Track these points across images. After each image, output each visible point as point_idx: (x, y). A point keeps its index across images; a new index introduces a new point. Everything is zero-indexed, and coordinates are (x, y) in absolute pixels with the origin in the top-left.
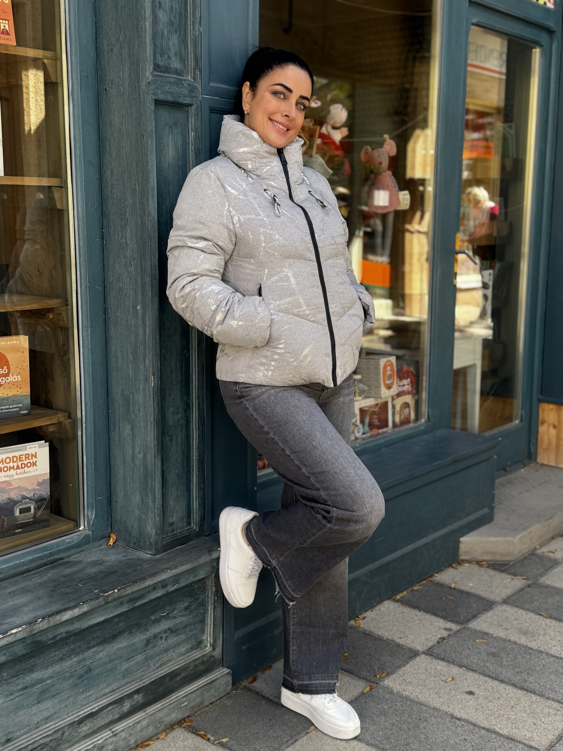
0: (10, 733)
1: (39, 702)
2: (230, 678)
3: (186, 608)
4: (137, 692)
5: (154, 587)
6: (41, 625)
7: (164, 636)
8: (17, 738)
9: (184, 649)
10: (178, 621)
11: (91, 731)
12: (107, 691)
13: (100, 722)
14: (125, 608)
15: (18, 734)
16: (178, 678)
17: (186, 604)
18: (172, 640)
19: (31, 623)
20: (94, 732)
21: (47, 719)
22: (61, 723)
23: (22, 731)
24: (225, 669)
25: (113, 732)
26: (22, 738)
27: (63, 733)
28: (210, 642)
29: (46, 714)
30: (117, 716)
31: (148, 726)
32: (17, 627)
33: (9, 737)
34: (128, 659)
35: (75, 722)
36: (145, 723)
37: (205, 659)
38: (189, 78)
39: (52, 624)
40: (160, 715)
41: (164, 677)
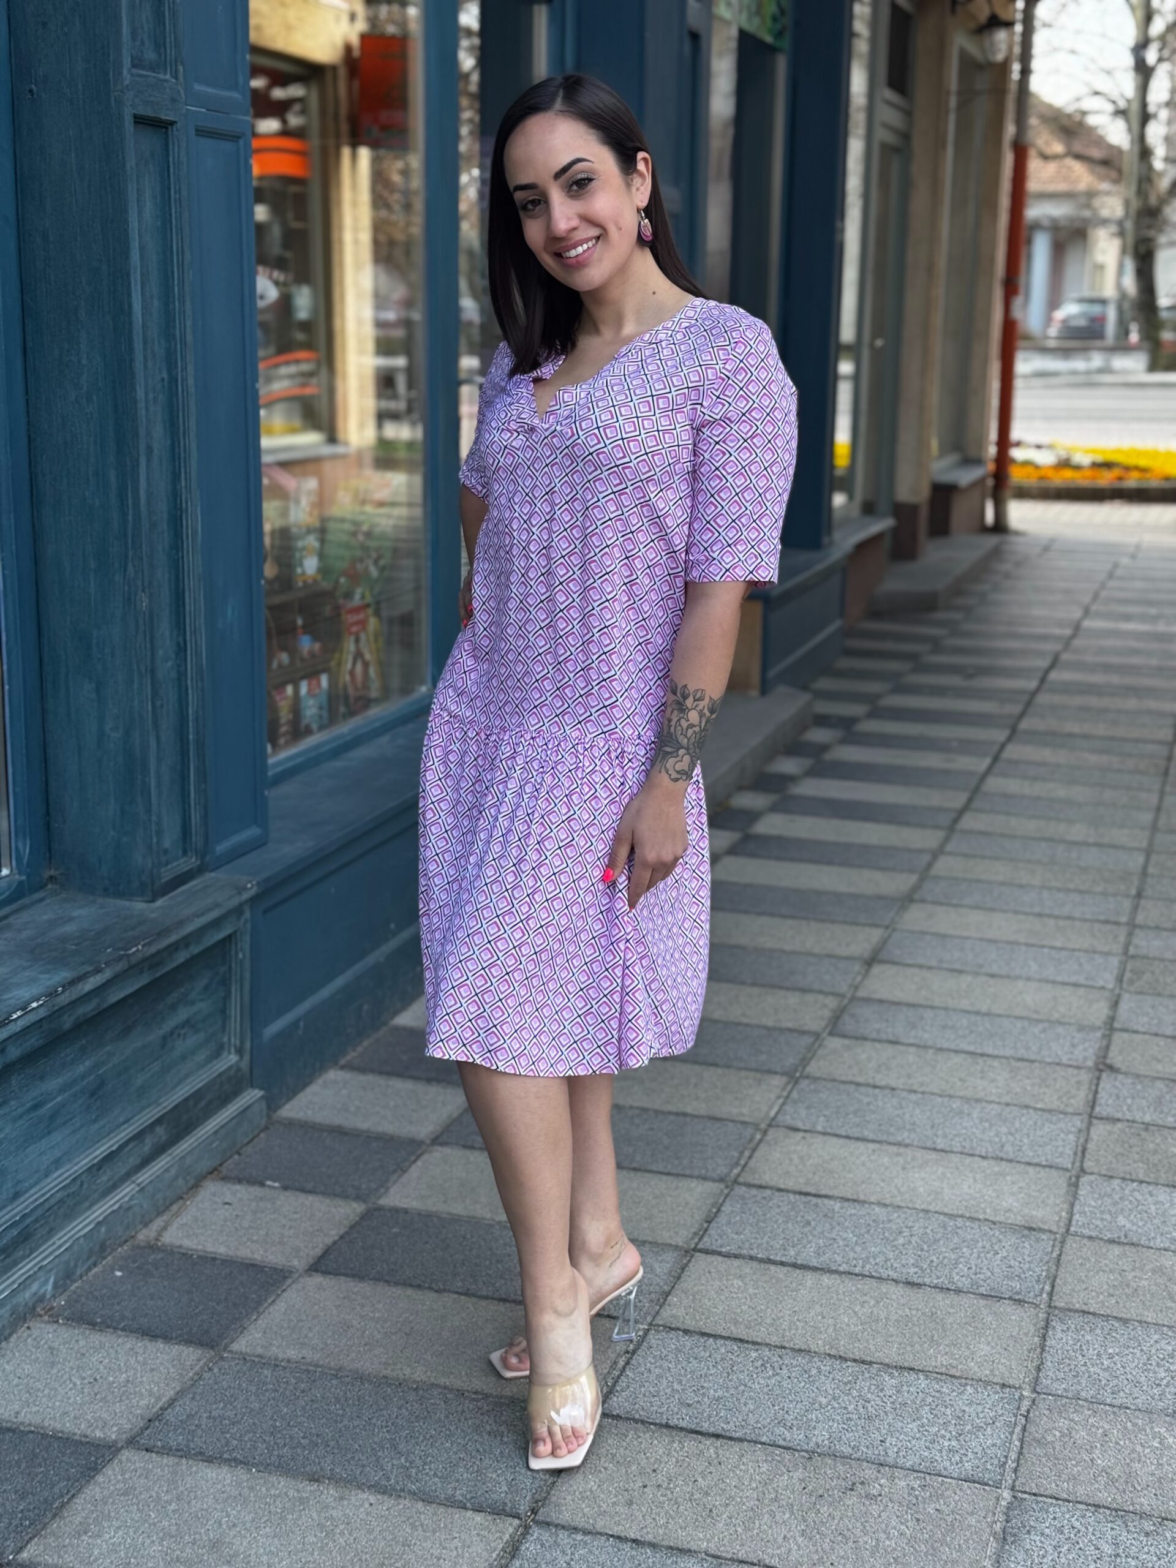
0: (19, 1182)
1: (49, 1133)
2: (264, 1105)
3: (206, 988)
4: (159, 1121)
5: (175, 947)
6: (62, 997)
7: (183, 1032)
8: (26, 1192)
9: (203, 1057)
10: (195, 1009)
11: (111, 1183)
12: (121, 1120)
13: (122, 1169)
14: (144, 980)
15: (27, 1184)
16: (203, 1104)
17: (205, 981)
18: (192, 1040)
19: (52, 994)
20: (114, 1187)
21: (57, 1163)
22: (76, 1168)
23: (31, 1181)
24: (256, 1091)
25: (139, 1185)
26: (32, 1192)
27: (82, 1185)
28: (235, 1046)
29: (57, 1153)
30: (138, 1161)
31: (176, 1178)
32: (37, 1000)
33: (18, 1189)
34: (143, 1069)
35: (93, 1165)
36: (173, 1171)
37: (232, 1072)
38: (168, 77)
39: (74, 997)
40: (188, 1161)
41: (186, 1100)
